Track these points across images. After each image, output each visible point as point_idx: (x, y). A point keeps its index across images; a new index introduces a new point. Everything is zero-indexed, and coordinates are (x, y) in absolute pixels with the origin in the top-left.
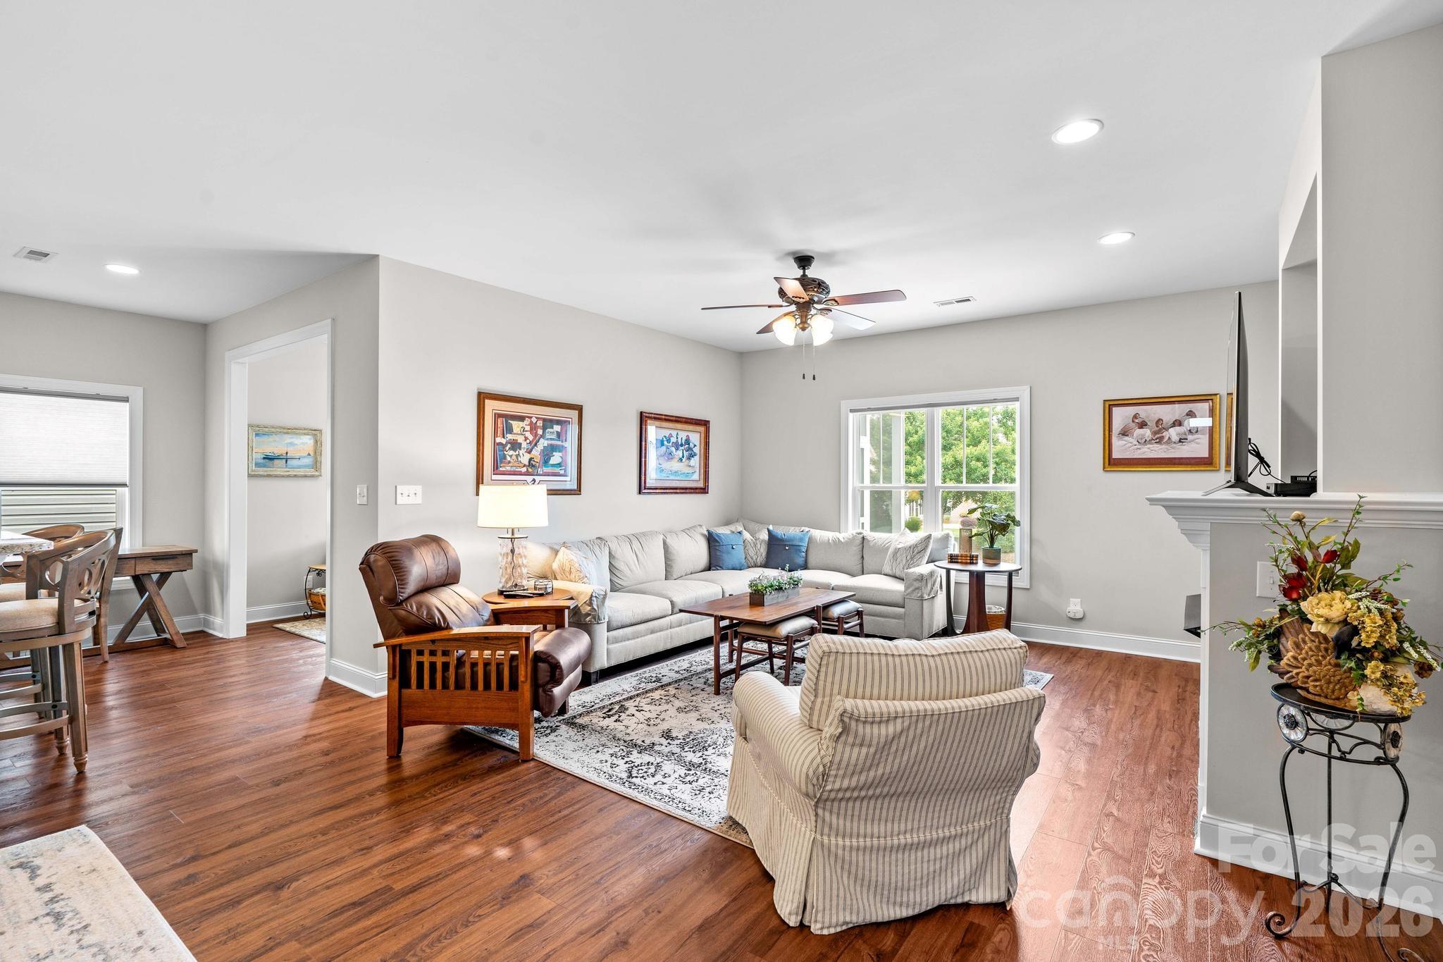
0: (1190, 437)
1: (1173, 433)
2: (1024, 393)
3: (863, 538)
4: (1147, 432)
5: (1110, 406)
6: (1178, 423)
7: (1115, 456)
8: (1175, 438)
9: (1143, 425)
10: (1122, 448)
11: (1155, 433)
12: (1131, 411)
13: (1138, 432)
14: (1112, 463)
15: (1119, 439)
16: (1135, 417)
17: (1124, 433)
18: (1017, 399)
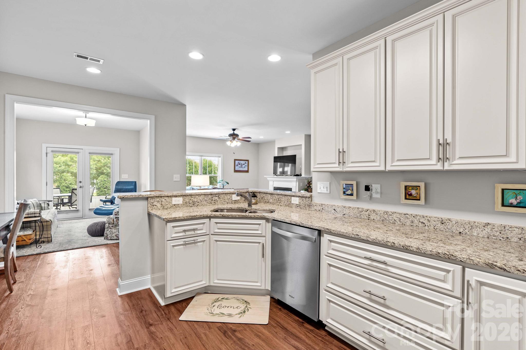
0: (245, 167)
1: (243, 166)
2: (222, 156)
3: (192, 188)
4: (240, 166)
5: (235, 160)
6: (244, 164)
7: (236, 170)
8: (244, 167)
9: (240, 164)
10: (237, 168)
11: (241, 166)
12: (238, 161)
13: (239, 165)
14: (236, 171)
15: (236, 166)
16: (239, 163)
17: (237, 165)
18: (220, 157)
